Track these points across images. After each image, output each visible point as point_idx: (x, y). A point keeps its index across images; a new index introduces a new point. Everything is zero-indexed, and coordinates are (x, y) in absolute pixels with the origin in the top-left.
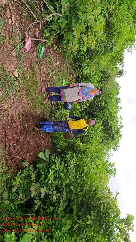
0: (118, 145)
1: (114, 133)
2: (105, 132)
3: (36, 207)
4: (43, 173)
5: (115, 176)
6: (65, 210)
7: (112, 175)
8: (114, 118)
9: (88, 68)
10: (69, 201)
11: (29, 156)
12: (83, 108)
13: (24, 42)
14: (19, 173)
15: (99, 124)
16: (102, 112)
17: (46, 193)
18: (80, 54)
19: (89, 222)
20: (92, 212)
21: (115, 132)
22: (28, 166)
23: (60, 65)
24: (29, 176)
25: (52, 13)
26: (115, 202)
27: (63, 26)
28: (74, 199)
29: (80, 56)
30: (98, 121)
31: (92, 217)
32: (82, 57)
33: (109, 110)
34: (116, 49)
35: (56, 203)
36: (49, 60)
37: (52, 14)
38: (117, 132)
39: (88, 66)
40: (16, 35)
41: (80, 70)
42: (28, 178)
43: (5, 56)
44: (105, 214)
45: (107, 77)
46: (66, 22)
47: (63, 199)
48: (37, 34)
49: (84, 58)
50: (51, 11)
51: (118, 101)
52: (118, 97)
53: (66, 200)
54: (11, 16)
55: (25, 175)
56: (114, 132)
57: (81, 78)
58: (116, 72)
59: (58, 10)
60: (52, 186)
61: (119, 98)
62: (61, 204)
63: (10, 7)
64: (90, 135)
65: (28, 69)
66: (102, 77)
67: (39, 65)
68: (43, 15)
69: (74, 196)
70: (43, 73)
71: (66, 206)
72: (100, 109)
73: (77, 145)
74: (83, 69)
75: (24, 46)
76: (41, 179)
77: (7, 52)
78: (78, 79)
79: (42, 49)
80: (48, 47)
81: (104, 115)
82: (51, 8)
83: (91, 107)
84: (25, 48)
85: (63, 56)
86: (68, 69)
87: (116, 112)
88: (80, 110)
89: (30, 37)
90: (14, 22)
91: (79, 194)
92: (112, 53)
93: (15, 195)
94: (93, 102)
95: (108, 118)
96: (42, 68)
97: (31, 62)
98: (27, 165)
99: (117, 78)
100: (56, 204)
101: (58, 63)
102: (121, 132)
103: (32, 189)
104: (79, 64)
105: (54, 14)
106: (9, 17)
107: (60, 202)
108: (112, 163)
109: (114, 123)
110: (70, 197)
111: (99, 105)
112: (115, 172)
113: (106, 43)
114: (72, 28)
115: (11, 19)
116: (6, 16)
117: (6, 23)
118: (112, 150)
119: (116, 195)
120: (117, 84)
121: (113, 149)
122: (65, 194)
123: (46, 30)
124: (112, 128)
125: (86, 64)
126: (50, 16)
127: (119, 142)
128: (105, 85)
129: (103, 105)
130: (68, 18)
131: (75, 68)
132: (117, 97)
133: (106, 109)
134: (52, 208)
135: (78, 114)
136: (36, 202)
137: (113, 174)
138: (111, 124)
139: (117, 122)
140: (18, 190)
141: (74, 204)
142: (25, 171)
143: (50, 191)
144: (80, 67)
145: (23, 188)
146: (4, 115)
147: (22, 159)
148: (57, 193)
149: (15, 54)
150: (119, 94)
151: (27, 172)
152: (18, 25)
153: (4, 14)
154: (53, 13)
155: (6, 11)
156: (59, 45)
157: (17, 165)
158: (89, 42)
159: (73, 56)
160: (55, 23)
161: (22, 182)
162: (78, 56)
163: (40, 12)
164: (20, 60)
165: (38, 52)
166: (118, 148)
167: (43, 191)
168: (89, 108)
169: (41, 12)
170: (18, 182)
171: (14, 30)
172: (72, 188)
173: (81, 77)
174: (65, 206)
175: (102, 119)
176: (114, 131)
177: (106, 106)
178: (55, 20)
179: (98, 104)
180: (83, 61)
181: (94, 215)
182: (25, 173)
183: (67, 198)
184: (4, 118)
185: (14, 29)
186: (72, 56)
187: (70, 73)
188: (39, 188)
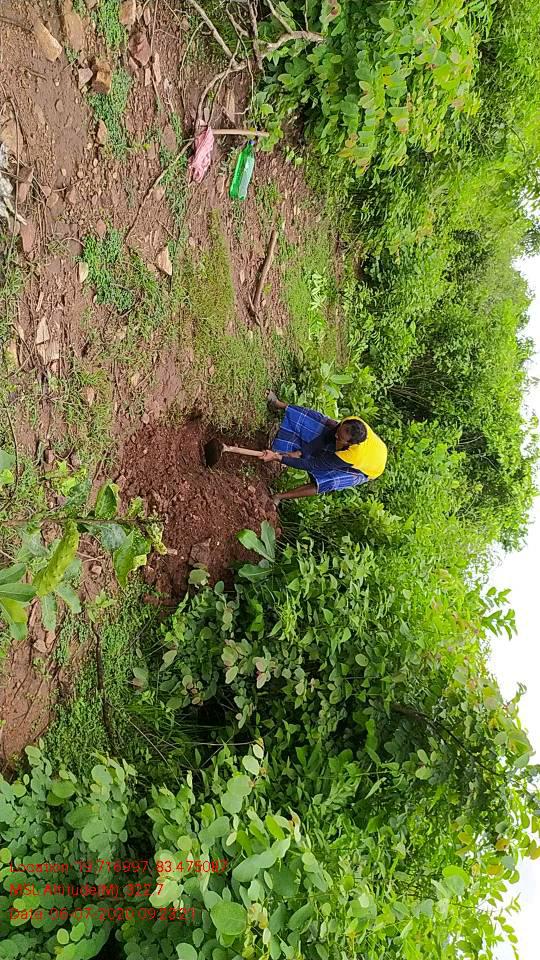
0: (521, 526)
1: (507, 479)
2: (472, 476)
3: (242, 719)
4: (259, 607)
5: (510, 637)
6: (334, 736)
7: (501, 633)
8: (505, 418)
9: (408, 226)
10: (350, 704)
11: (212, 549)
12: (386, 382)
13: (190, 147)
14: (182, 605)
15: (448, 443)
16: (460, 397)
17: (272, 674)
18: (378, 170)
19: (422, 774)
20: (431, 741)
21: (513, 472)
22: (206, 585)
23: (305, 219)
24: (211, 619)
25: (286, 32)
26: (513, 718)
27: (324, 73)
28: (368, 698)
29: (376, 180)
30: (445, 433)
31: (433, 755)
32: (386, 184)
33: (488, 390)
34: (520, 145)
35: (306, 713)
36: (267, 203)
37: (287, 35)
38: (519, 476)
39: (409, 218)
40: (166, 123)
41: (374, 235)
42: (208, 626)
43: (134, 202)
44: (479, 749)
45: (478, 255)
46: (337, 59)
47: (328, 699)
48: (231, 110)
49: (391, 185)
50: (283, 26)
51: (524, 351)
52: (522, 334)
53: (339, 703)
54: (152, 59)
55: (200, 613)
56: (507, 476)
57: (377, 264)
58: (518, 233)
59: (308, 18)
60: (289, 652)
61: (528, 341)
62: (321, 713)
63: (147, 27)
64: (414, 483)
65: (200, 243)
66: (458, 257)
67: (235, 224)
68: (257, 43)
69: (367, 689)
70: (246, 255)
71: (340, 722)
72: (451, 385)
73: (372, 520)
74: (390, 231)
75: (189, 160)
76: (254, 628)
77: (138, 189)
78: (365, 270)
79: (247, 166)
80: (265, 153)
81: (466, 408)
82: (282, 13)
83: (418, 376)
84: (194, 170)
85: (313, 182)
86: (332, 231)
87: (516, 397)
88: (374, 389)
89: (209, 128)
90: (159, 79)
91: (385, 683)
92: (502, 160)
93: (170, 678)
94: (425, 359)
95: (484, 418)
96: (242, 236)
97: (210, 215)
98: (203, 583)
99: (519, 257)
100: (304, 716)
101: (297, 211)
102: (533, 477)
103: (228, 657)
104: (372, 212)
105: (295, 35)
106: (144, 63)
107: (320, 708)
108: (500, 589)
109: (509, 440)
110: (354, 692)
111: (450, 371)
112: (513, 623)
113: (481, 127)
114: (359, 80)
115: (151, 69)
116: (135, 60)
117: (136, 85)
118: (496, 546)
119: (518, 695)
120: (520, 283)
121: (501, 544)
122: (337, 682)
123: (261, 93)
124: (501, 461)
125: (399, 210)
126: (280, 43)
127: (528, 516)
128: (469, 288)
129: (466, 368)
130: (341, 44)
131: (357, 228)
132: (519, 336)
133: (476, 386)
134: (291, 728)
135: (366, 405)
136: (239, 701)
137: (503, 629)
138: (498, 443)
139: (519, 438)
140: (180, 664)
141: (369, 716)
142: (200, 601)
143: (285, 670)
144: (377, 221)
145: (192, 659)
146: (131, 408)
147: (188, 561)
148: (308, 679)
149: (163, 192)
150: (527, 322)
151: (205, 604)
152: (171, 87)
153: (131, 54)
154: (290, 34)
155: (137, 43)
156: (303, 143)
157: (172, 581)
158: (416, 126)
159: (353, 181)
160: (296, 67)
161: (190, 635)
162: (371, 179)
163: (246, 34)
164: (178, 212)
165: (232, 176)
166: (520, 540)
167: (264, 665)
168: (409, 382)
169: (251, 32)
170: (179, 633)
171: (160, 106)
172: (360, 660)
173: (379, 261)
174: (336, 723)
175: (459, 426)
176: (508, 471)
177: (475, 373)
178: (295, 55)
179: (444, 365)
180: (387, 198)
181: (438, 750)
182: (201, 606)
183: (343, 695)
184: (130, 418)
185: (159, 102)
186: (348, 180)
187: (339, 247)
188: (248, 658)
